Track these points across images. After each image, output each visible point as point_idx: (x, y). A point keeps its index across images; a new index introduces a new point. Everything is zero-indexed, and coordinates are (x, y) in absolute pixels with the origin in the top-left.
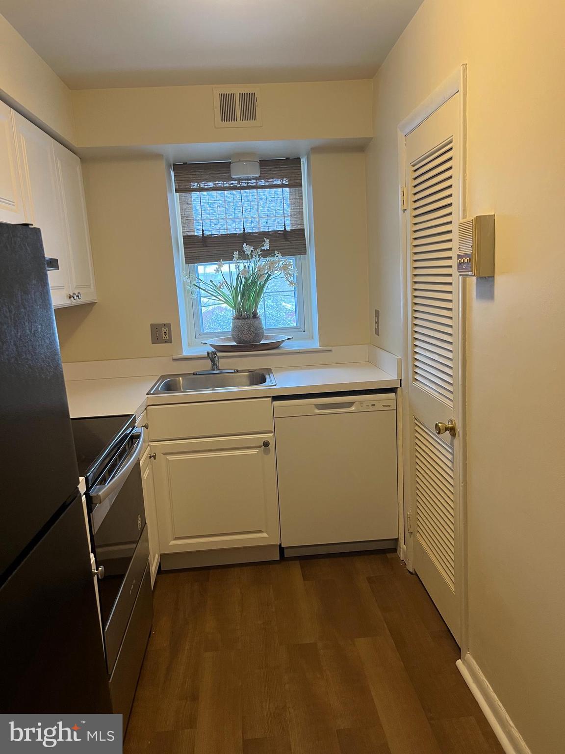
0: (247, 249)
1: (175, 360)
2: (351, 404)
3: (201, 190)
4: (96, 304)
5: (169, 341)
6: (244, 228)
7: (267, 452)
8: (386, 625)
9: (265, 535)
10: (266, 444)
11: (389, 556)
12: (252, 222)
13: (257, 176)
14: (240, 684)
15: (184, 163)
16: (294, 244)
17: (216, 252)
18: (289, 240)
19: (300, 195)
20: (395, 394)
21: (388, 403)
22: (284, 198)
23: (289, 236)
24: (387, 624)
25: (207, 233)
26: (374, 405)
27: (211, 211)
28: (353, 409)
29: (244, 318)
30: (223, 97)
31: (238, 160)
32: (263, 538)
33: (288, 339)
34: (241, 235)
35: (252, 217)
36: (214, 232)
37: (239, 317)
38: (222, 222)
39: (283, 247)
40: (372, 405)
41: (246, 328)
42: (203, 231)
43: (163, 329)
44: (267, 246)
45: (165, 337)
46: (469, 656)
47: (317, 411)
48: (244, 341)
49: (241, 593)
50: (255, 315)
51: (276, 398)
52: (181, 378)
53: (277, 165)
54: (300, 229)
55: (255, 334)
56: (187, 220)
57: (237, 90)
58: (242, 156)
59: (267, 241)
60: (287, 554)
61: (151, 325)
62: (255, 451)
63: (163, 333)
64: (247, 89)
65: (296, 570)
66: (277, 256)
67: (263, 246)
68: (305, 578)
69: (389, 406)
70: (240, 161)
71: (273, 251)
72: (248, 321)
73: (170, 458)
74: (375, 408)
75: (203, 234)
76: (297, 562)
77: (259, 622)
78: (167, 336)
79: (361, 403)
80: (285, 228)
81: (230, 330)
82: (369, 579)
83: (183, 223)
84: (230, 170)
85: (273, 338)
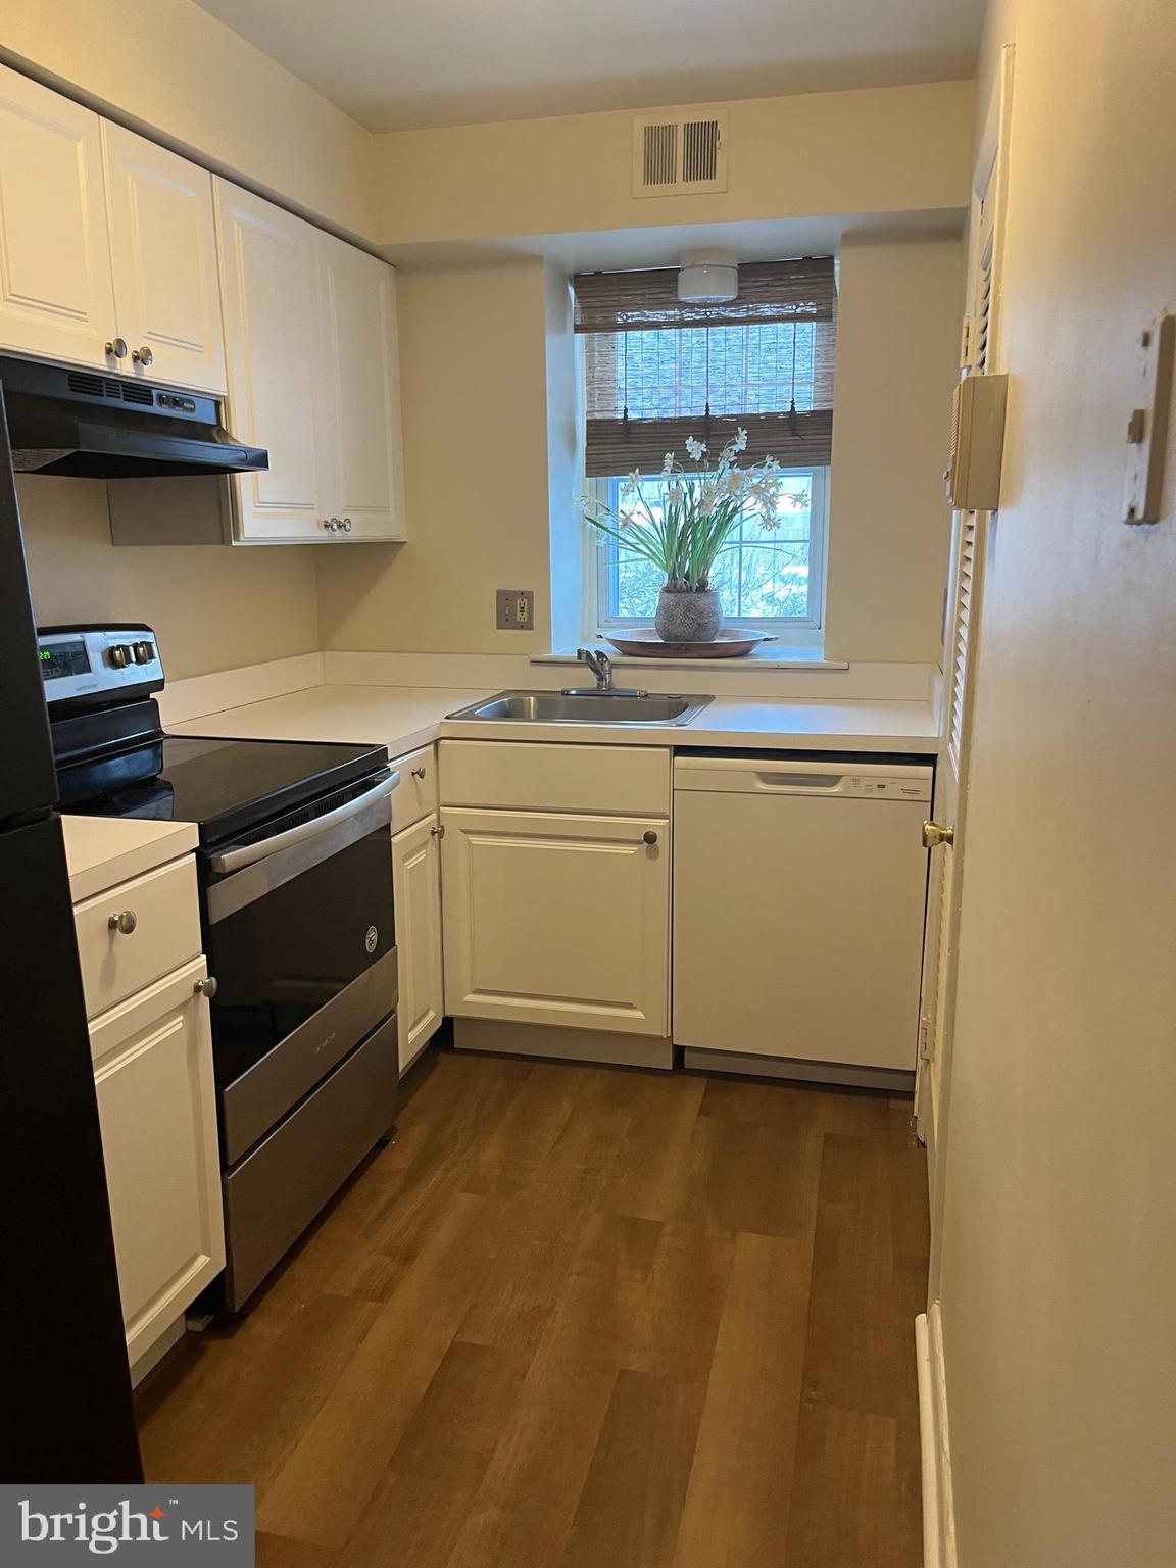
0: (695, 448)
1: (534, 662)
2: (834, 780)
3: (627, 327)
4: (406, 545)
5: (527, 626)
6: (707, 407)
7: (653, 854)
8: (814, 1221)
9: (639, 1014)
10: (650, 839)
11: (893, 1103)
12: (726, 395)
13: (732, 297)
14: (493, 1256)
15: (596, 273)
16: (809, 442)
17: (645, 455)
18: (801, 433)
19: (832, 338)
20: (931, 768)
21: (912, 785)
22: (797, 344)
23: (801, 425)
24: (817, 1223)
25: (632, 416)
26: (884, 786)
27: (646, 370)
28: (836, 790)
29: (680, 591)
30: (651, 132)
31: (691, 264)
32: (633, 1019)
33: (765, 640)
34: (702, 420)
35: (726, 385)
36: (647, 414)
37: (673, 589)
38: (664, 393)
39: (785, 449)
40: (879, 786)
41: (680, 611)
42: (626, 411)
43: (519, 601)
44: (741, 444)
45: (521, 618)
46: (935, 1308)
47: (762, 786)
48: (676, 637)
49: (573, 1112)
50: (703, 587)
51: (681, 751)
52: (532, 698)
53: (781, 273)
54: (824, 411)
55: (699, 624)
56: (599, 386)
57: (680, 117)
58: (702, 255)
59: (743, 433)
60: (690, 1061)
61: (499, 593)
62: (630, 850)
63: (519, 609)
64: (700, 115)
65: (693, 1095)
66: (769, 467)
67: (735, 443)
68: (703, 1111)
69: (916, 792)
70: (694, 266)
71: (761, 457)
72: (687, 597)
73: (475, 840)
74: (885, 794)
75: (626, 416)
76: (705, 1081)
77: (580, 1166)
78: (525, 614)
79: (856, 780)
80: (792, 407)
81: (652, 613)
82: (829, 1140)
83: (591, 395)
84: (676, 287)
85: (736, 634)
